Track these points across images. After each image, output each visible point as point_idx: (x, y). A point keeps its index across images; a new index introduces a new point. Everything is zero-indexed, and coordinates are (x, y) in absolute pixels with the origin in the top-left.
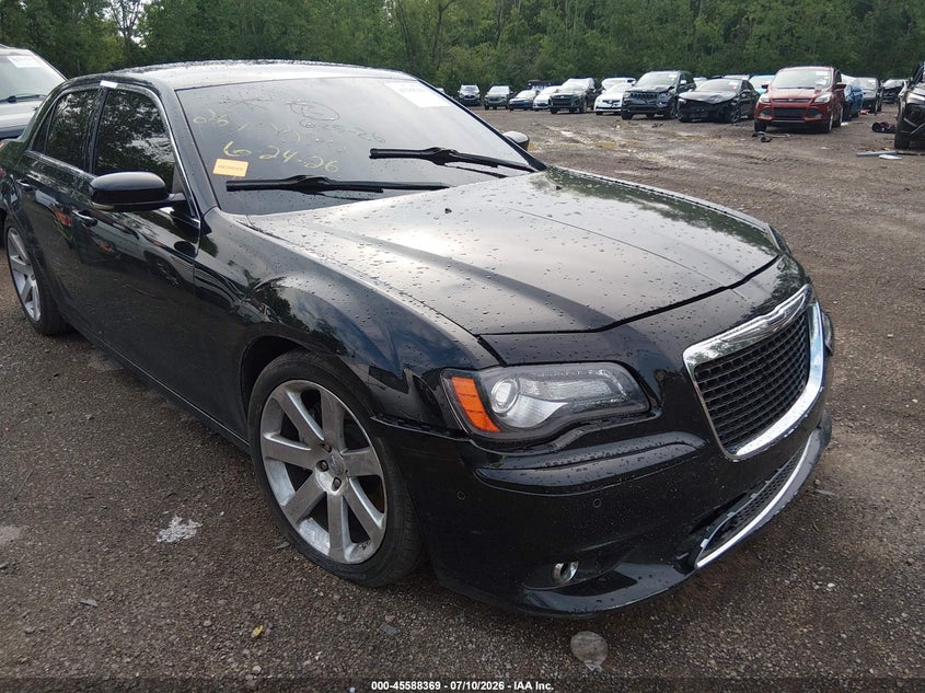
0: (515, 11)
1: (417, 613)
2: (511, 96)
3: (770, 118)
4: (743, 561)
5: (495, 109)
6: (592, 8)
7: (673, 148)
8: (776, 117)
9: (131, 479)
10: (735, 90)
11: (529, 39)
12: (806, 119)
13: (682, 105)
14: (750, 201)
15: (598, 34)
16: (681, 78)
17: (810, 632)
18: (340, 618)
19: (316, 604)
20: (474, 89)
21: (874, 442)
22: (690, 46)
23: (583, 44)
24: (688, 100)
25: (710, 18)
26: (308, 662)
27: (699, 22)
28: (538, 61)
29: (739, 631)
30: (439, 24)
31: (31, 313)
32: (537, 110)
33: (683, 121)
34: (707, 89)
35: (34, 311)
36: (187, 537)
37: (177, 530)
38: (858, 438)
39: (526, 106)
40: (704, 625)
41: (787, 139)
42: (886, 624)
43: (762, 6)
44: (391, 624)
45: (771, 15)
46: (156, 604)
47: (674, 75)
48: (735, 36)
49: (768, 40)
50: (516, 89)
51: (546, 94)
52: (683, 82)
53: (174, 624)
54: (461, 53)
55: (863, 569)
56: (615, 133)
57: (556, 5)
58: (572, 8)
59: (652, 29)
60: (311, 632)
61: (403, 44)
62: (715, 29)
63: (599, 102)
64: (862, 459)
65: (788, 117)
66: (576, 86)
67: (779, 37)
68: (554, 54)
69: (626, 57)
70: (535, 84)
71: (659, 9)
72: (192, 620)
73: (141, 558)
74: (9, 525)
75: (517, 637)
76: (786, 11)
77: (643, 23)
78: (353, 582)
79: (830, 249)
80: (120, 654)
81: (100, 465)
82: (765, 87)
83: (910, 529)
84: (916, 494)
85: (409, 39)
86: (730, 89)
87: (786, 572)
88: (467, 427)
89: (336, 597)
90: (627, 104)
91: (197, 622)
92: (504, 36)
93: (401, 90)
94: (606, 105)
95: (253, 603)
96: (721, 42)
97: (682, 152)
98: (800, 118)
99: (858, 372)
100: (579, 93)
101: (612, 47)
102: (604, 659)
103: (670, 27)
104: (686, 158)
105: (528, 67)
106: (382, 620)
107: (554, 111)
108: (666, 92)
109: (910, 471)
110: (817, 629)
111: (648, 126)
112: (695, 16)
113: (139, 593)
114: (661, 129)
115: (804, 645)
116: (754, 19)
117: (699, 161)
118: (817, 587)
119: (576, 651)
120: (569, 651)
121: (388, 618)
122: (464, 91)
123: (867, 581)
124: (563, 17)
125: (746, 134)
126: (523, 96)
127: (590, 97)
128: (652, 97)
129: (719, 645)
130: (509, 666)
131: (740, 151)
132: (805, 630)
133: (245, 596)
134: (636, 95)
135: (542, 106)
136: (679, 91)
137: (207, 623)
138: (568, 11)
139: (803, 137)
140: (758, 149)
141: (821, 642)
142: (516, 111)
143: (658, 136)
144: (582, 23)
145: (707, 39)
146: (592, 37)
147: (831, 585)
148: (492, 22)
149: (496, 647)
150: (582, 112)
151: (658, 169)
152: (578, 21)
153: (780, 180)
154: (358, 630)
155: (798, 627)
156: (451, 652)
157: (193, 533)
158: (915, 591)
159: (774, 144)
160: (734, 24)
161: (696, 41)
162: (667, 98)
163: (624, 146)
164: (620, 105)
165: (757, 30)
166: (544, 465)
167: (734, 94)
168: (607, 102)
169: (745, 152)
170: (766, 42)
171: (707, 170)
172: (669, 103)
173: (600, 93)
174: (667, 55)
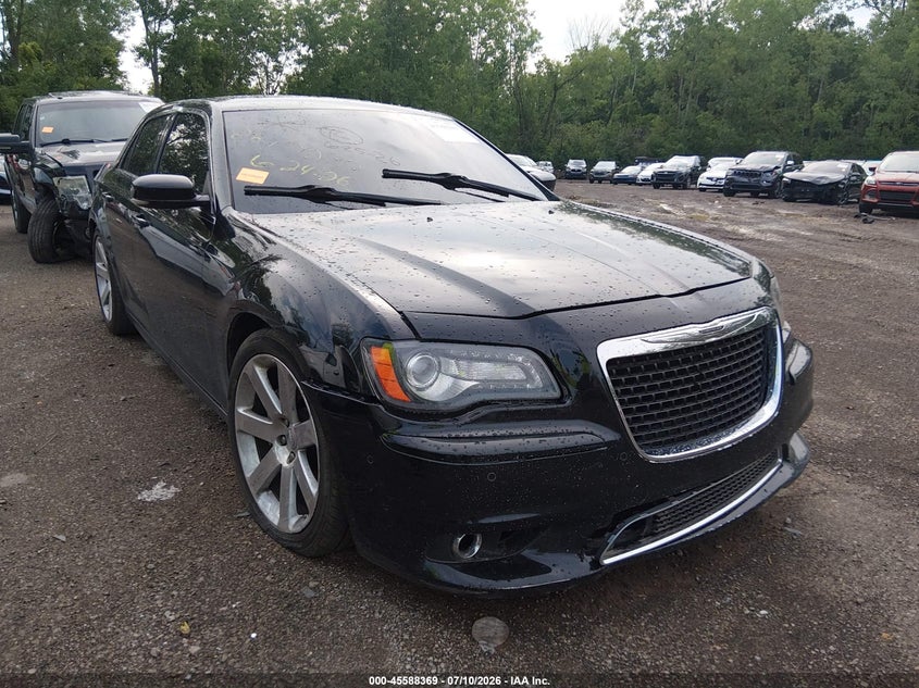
0: (629, 92)
1: (340, 583)
2: (617, 171)
3: (876, 201)
4: (679, 581)
5: (600, 182)
6: (707, 90)
7: (765, 223)
8: (883, 200)
9: (136, 449)
10: (843, 173)
11: (640, 118)
12: (915, 203)
13: (786, 184)
14: (826, 273)
15: (710, 115)
16: (789, 158)
17: (723, 650)
18: (268, 578)
19: (252, 564)
20: (581, 164)
21: (868, 492)
22: (807, 131)
23: (695, 124)
24: (792, 180)
25: (829, 103)
26: (224, 608)
27: (817, 107)
28: (647, 140)
29: (648, 639)
30: (553, 101)
31: (106, 313)
32: (641, 185)
33: (786, 200)
34: (814, 170)
35: (108, 312)
36: (164, 499)
37: (159, 492)
38: (852, 487)
39: (631, 181)
40: (613, 629)
41: (893, 222)
42: (810, 654)
43: (886, 94)
44: (313, 589)
45: (895, 103)
46: (115, 547)
47: (780, 156)
48: (856, 123)
49: (891, 128)
50: (622, 164)
51: (650, 170)
52: (790, 162)
53: (123, 564)
54: (573, 130)
55: (805, 603)
56: (711, 207)
57: (670, 87)
58: (687, 90)
59: (767, 113)
60: (238, 585)
61: (516, 119)
62: (834, 115)
63: (703, 179)
64: (847, 506)
65: (896, 201)
66: (680, 163)
67: (902, 126)
68: (664, 134)
69: (737, 138)
70: (642, 161)
71: (776, 94)
72: (139, 562)
73: (118, 511)
74: (21, 472)
75: (425, 615)
76: (911, 99)
77: (759, 106)
78: (291, 549)
79: (896, 320)
80: (68, 580)
81: (116, 436)
82: (872, 169)
83: (874, 573)
84: (894, 543)
85: (523, 115)
86: (839, 171)
87: (719, 594)
88: (379, 394)
89: (273, 561)
90: (729, 181)
91: (143, 564)
92: (616, 115)
93: (433, 126)
94: (709, 182)
95: (198, 556)
96: (840, 128)
97: (774, 227)
98: (908, 201)
99: (878, 430)
100: (683, 170)
101: (724, 128)
102: (500, 643)
103: (786, 112)
104: (777, 232)
105: (638, 145)
106: (307, 584)
107: (656, 186)
108: (771, 171)
109: (897, 522)
110: (731, 648)
111: (748, 203)
112: (814, 101)
113: (105, 536)
114: (762, 206)
115: (712, 661)
116: (875, 107)
117: (787, 235)
118: (748, 612)
119: (476, 633)
120: (469, 632)
121: (312, 584)
122: (572, 165)
123: (805, 613)
124: (676, 99)
125: (848, 215)
126: (628, 171)
127: (694, 174)
128: (756, 175)
129: (622, 648)
130: (406, 637)
131: (835, 230)
132: (718, 648)
133: (194, 550)
134: (739, 173)
135: (646, 182)
136: (785, 171)
137: (151, 566)
138: (682, 93)
139: (910, 221)
140: (856, 229)
141: (731, 661)
142: (620, 186)
143: (755, 212)
144: (696, 106)
145: (825, 124)
146: (705, 119)
147: (763, 612)
148: (605, 102)
149: (401, 620)
150: (685, 188)
151: (742, 240)
152: (691, 103)
153: (868, 257)
154: (280, 589)
155: (712, 644)
156: (358, 618)
157: (170, 496)
158: (854, 628)
159: (875, 225)
160: (854, 111)
161: (812, 127)
162: (771, 177)
163: (716, 219)
164: (723, 182)
165: (879, 117)
166: (446, 435)
167: (842, 177)
168: (711, 179)
169: (841, 230)
170: (888, 130)
171: (794, 244)
172: (774, 183)
173: (705, 170)
174: (782, 138)
